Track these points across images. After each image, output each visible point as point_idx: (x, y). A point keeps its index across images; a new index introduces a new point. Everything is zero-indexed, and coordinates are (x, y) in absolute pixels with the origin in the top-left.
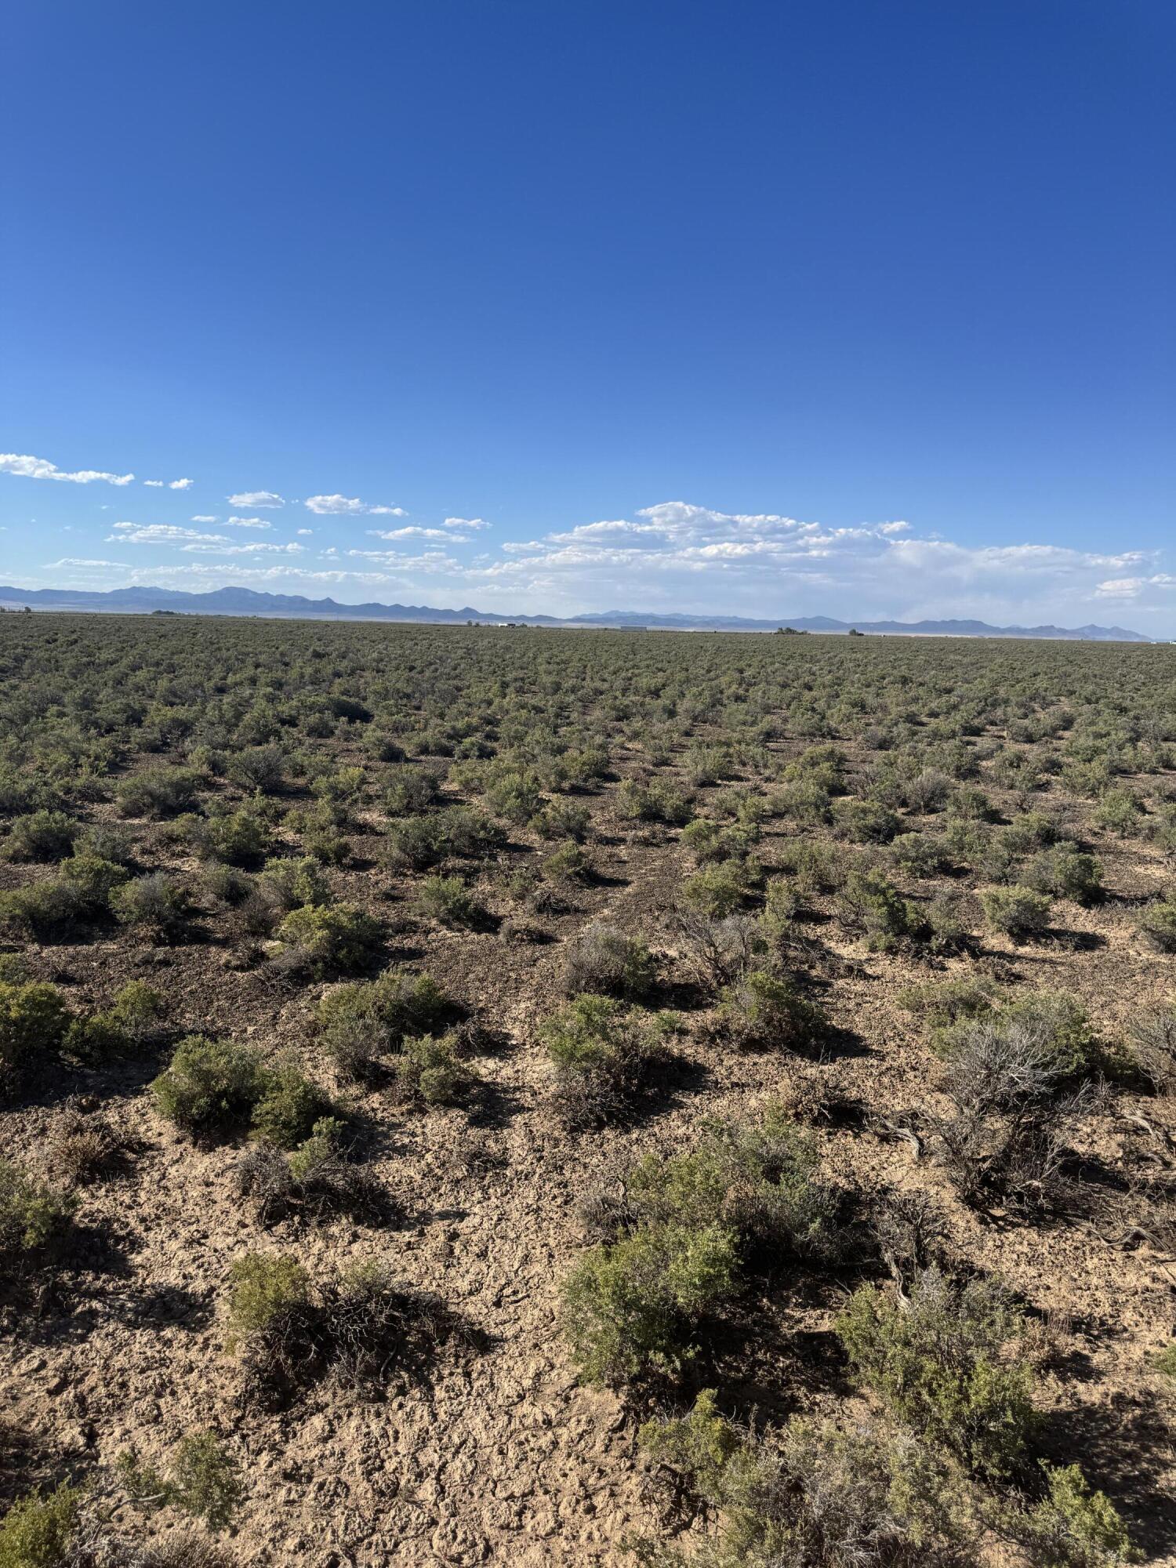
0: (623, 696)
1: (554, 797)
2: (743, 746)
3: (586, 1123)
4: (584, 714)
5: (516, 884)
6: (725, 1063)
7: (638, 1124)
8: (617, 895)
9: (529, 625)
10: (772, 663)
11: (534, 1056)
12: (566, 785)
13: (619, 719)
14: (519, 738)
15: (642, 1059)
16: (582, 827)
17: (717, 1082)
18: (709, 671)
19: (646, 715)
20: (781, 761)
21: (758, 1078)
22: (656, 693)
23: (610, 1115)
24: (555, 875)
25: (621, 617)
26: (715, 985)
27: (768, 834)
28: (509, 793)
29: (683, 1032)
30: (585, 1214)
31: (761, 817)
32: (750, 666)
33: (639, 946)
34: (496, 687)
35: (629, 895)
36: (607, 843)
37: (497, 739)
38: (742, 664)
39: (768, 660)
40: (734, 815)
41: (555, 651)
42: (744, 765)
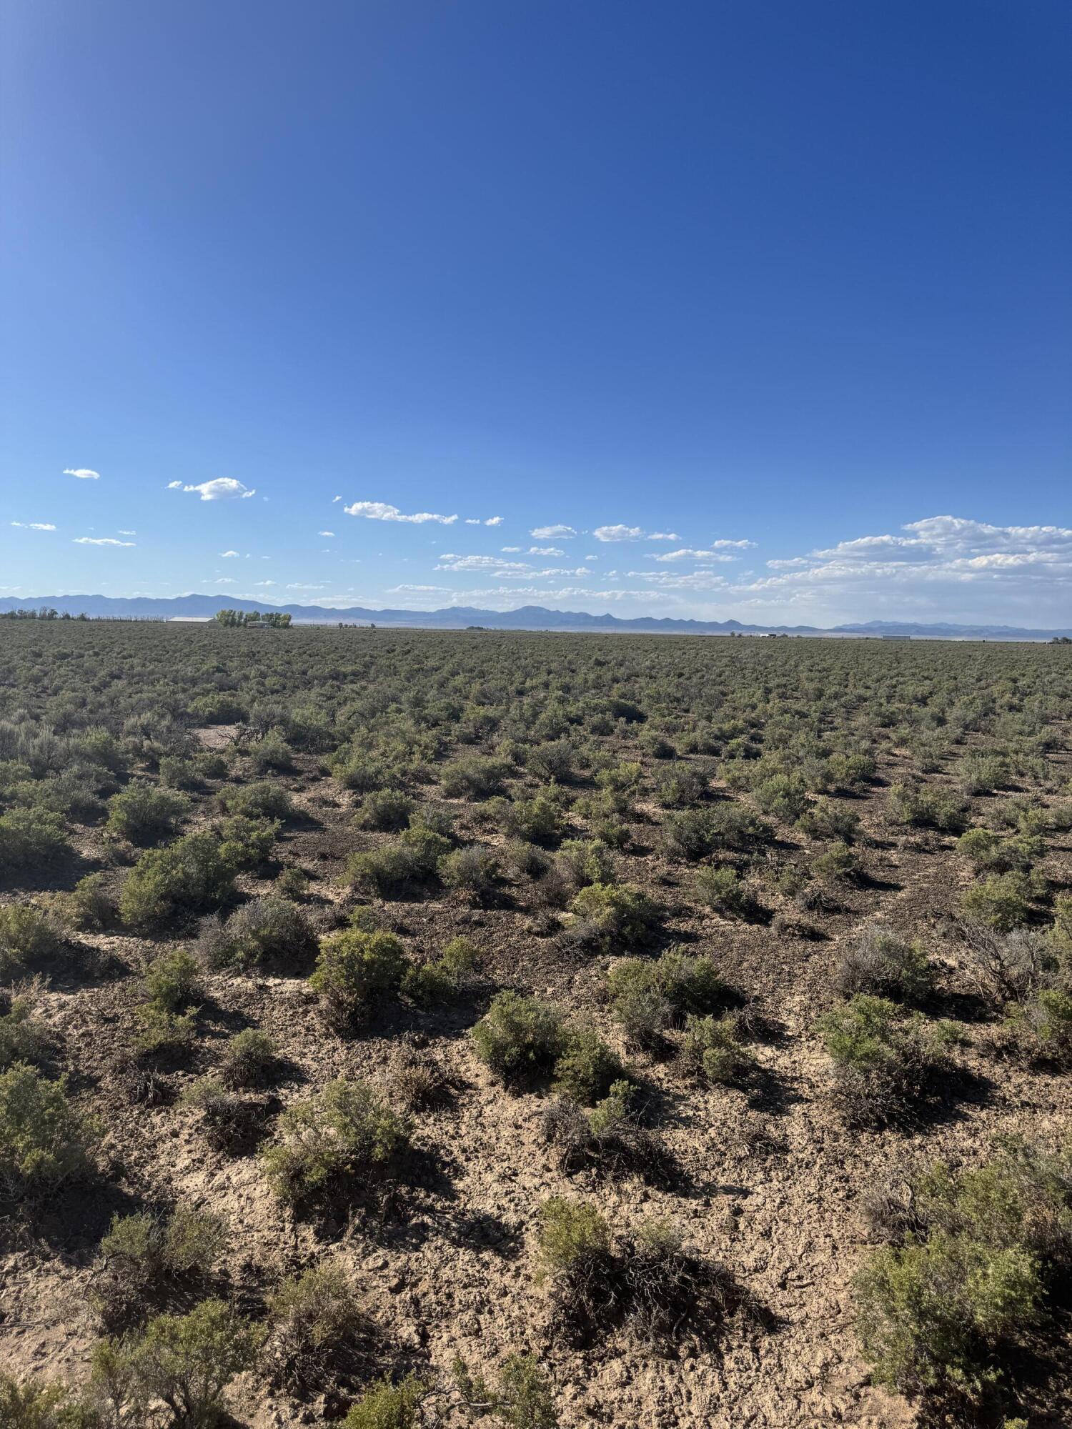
0: (888, 703)
1: (821, 799)
2: (1021, 757)
3: (867, 1122)
4: (848, 719)
5: (786, 880)
6: (1012, 1080)
7: (920, 1129)
8: (889, 899)
9: (790, 635)
10: (1048, 673)
11: (812, 1049)
12: (832, 787)
13: (885, 726)
14: (784, 741)
15: (924, 1066)
16: (850, 829)
17: (1004, 1099)
18: (979, 680)
19: (914, 722)
20: (1063, 773)
21: (1050, 1099)
22: (923, 701)
23: (891, 1117)
24: (824, 875)
25: (882, 627)
26: (999, 998)
27: (1053, 848)
28: (776, 792)
29: (966, 1044)
30: (870, 1212)
31: (1044, 830)
32: (1024, 675)
33: (918, 952)
34: (760, 693)
35: (902, 900)
36: (877, 847)
37: (761, 741)
38: (1015, 674)
39: (1044, 670)
40: (1013, 826)
41: (817, 660)
42: (1022, 775)
